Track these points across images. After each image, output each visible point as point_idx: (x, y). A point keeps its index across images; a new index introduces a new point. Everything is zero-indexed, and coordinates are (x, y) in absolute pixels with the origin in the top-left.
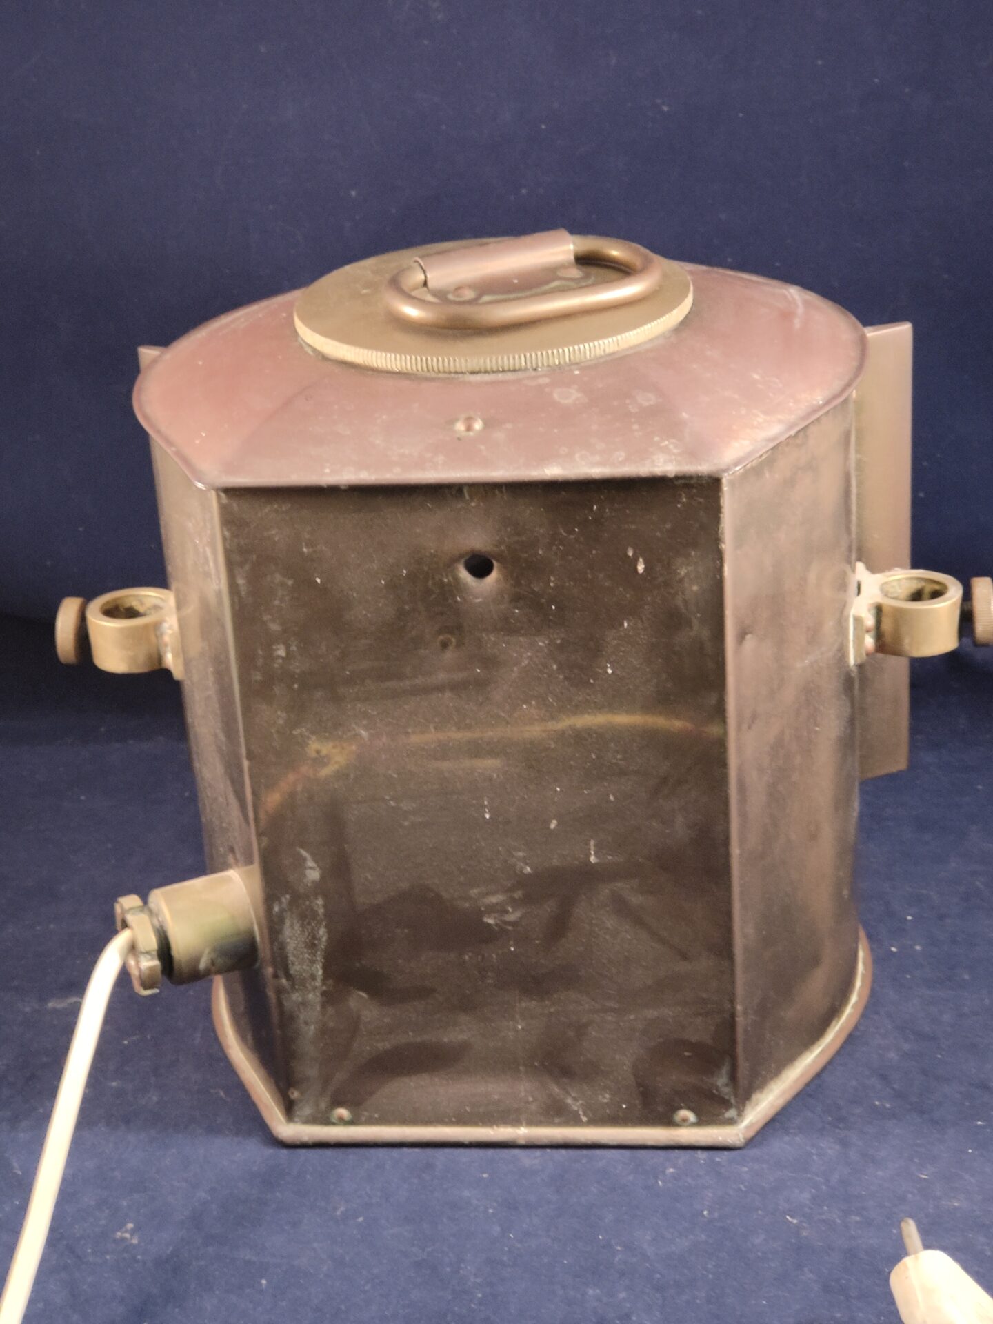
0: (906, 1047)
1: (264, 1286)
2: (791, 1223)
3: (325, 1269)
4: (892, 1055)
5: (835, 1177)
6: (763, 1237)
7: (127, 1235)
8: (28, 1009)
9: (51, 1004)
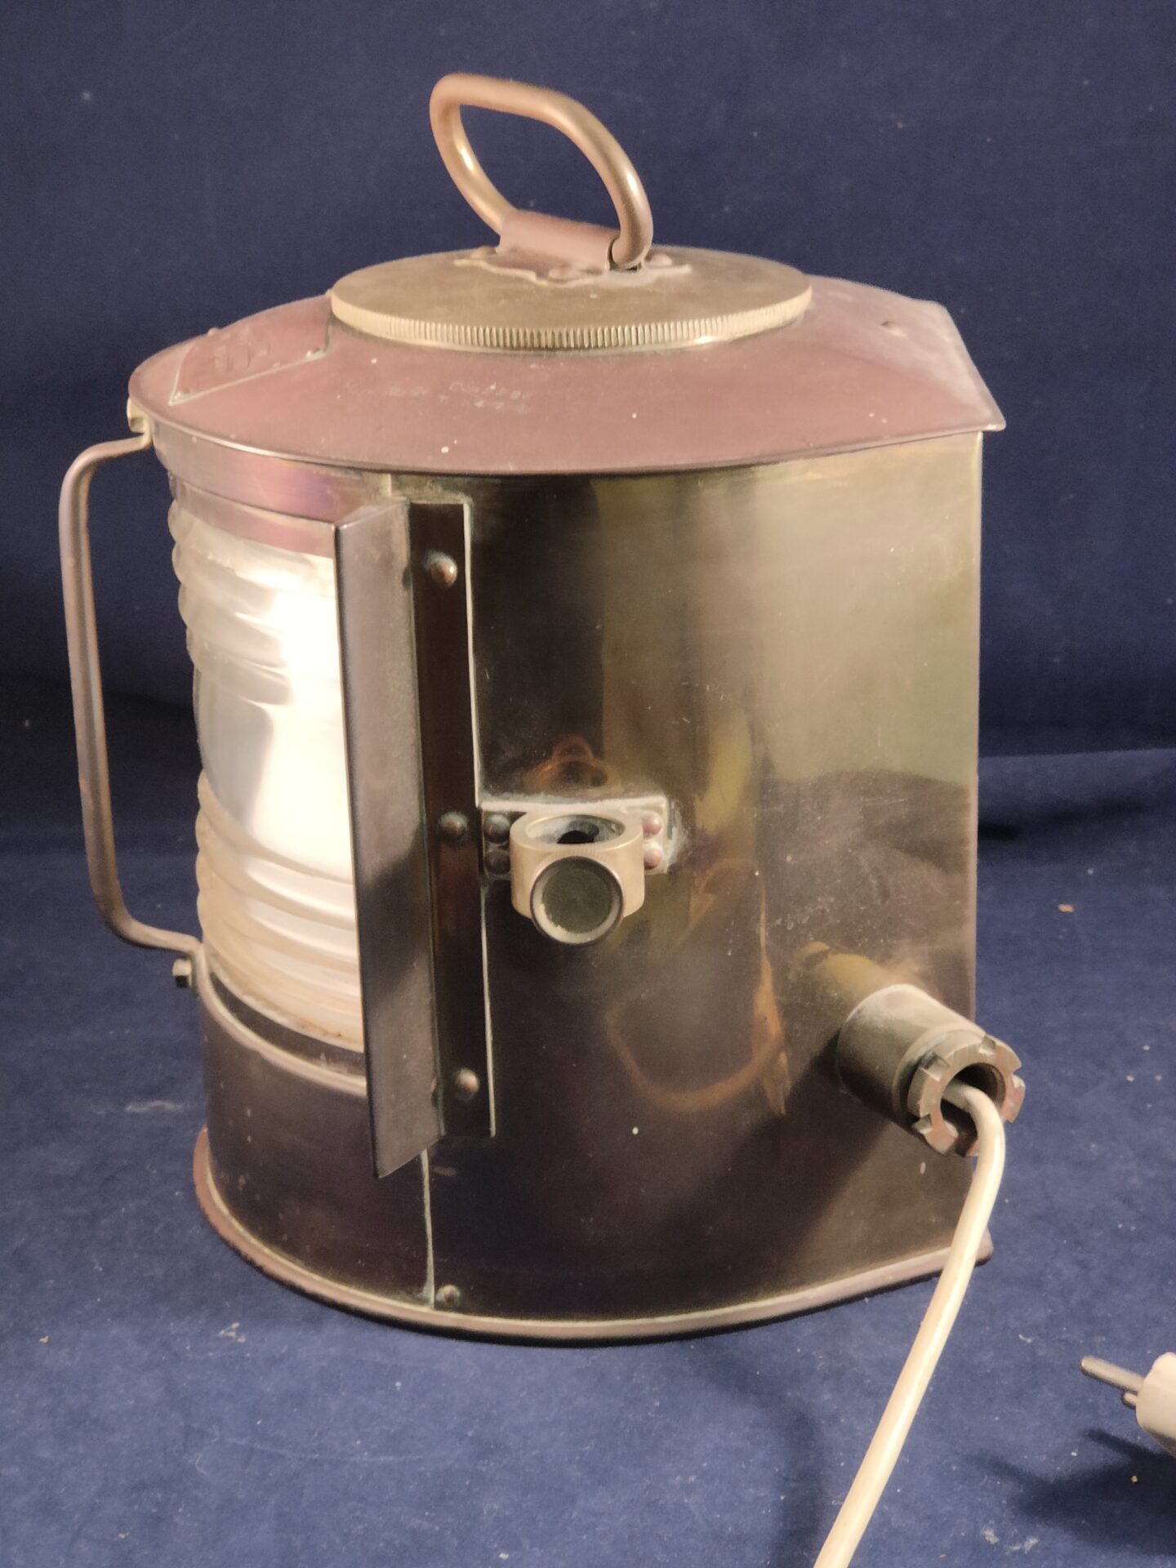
0: (1151, 1174)
1: (398, 1389)
2: (1025, 1342)
3: (472, 1374)
4: (1134, 1181)
5: (1075, 1299)
6: (991, 1354)
7: (233, 1334)
8: (102, 1112)
9: (130, 1108)
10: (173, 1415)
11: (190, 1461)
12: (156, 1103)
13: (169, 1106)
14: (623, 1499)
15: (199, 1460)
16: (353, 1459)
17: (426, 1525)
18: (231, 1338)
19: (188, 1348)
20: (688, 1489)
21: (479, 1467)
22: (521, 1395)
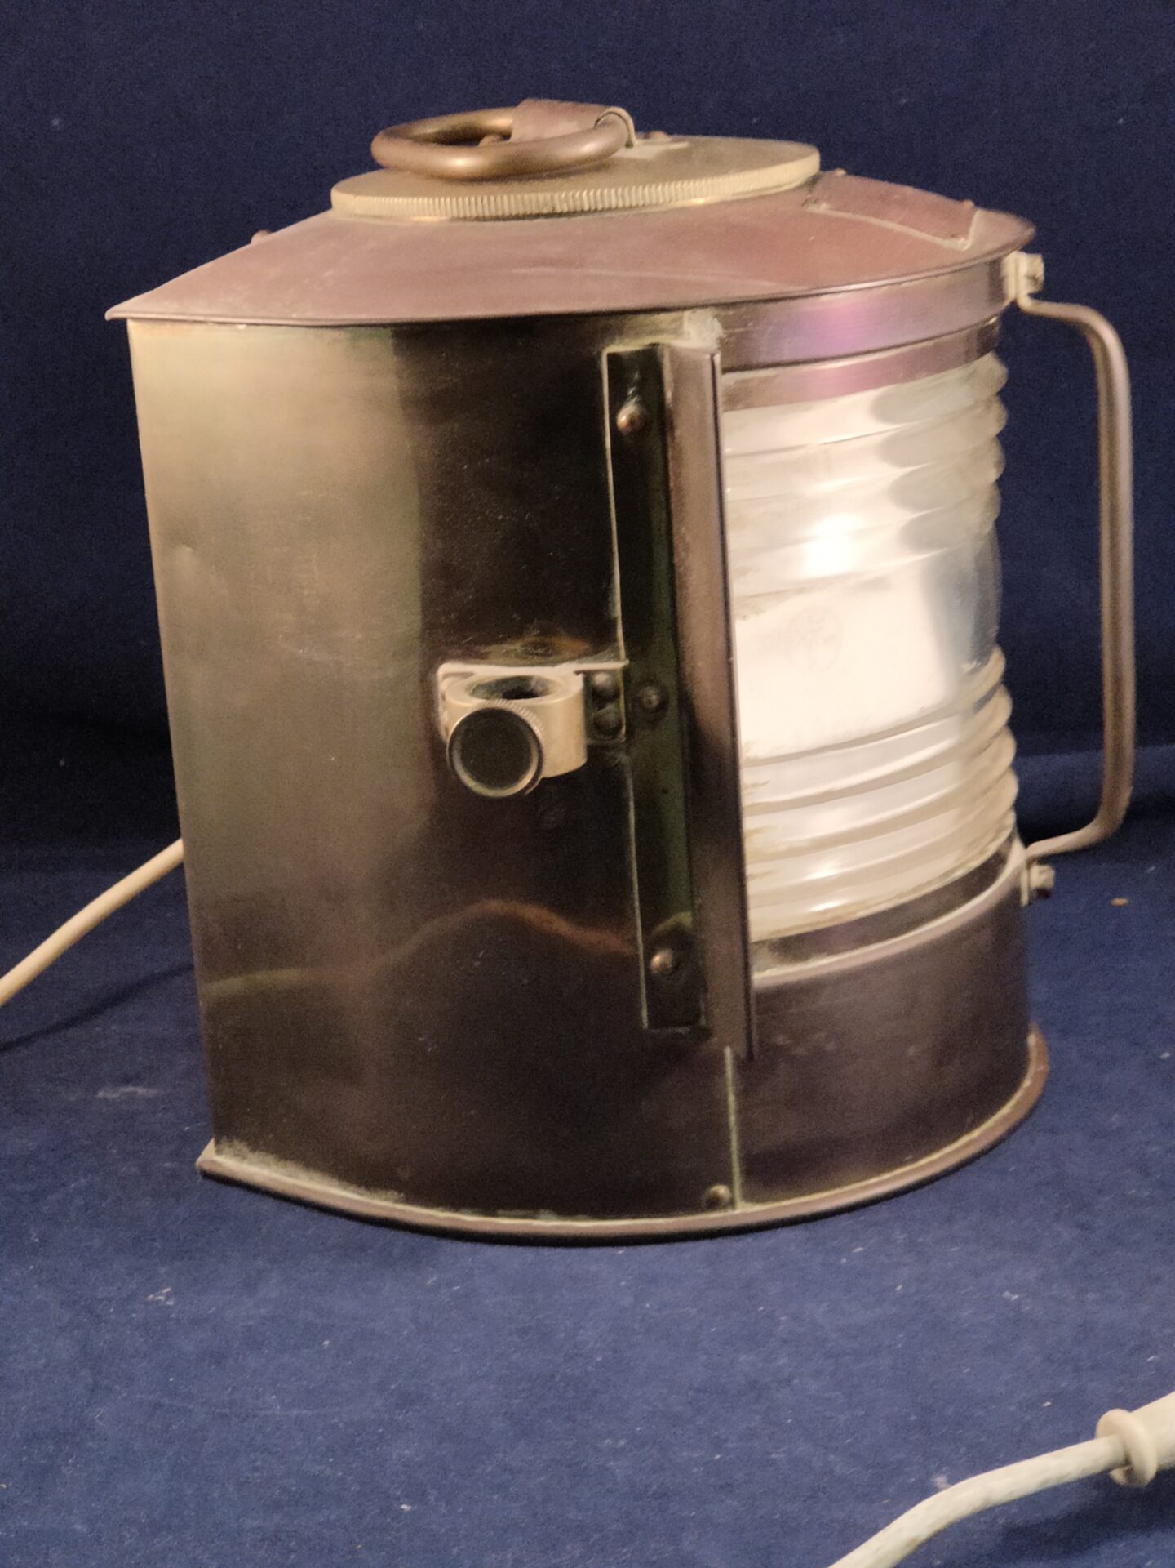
8: (72, 1099)
9: (101, 1094)
10: (83, 1373)
11: (91, 1414)
12: (130, 1089)
13: (141, 1091)
14: (544, 1457)
15: (101, 1415)
16: (263, 1413)
17: (328, 1471)
18: (159, 1301)
19: (112, 1310)
20: (616, 1453)
21: (396, 1417)
22: (455, 1351)
